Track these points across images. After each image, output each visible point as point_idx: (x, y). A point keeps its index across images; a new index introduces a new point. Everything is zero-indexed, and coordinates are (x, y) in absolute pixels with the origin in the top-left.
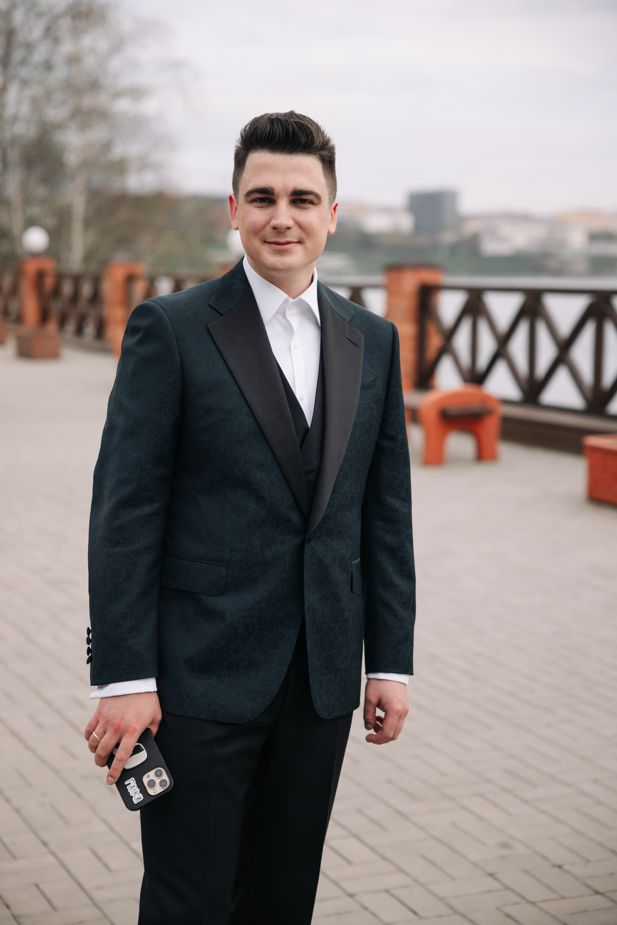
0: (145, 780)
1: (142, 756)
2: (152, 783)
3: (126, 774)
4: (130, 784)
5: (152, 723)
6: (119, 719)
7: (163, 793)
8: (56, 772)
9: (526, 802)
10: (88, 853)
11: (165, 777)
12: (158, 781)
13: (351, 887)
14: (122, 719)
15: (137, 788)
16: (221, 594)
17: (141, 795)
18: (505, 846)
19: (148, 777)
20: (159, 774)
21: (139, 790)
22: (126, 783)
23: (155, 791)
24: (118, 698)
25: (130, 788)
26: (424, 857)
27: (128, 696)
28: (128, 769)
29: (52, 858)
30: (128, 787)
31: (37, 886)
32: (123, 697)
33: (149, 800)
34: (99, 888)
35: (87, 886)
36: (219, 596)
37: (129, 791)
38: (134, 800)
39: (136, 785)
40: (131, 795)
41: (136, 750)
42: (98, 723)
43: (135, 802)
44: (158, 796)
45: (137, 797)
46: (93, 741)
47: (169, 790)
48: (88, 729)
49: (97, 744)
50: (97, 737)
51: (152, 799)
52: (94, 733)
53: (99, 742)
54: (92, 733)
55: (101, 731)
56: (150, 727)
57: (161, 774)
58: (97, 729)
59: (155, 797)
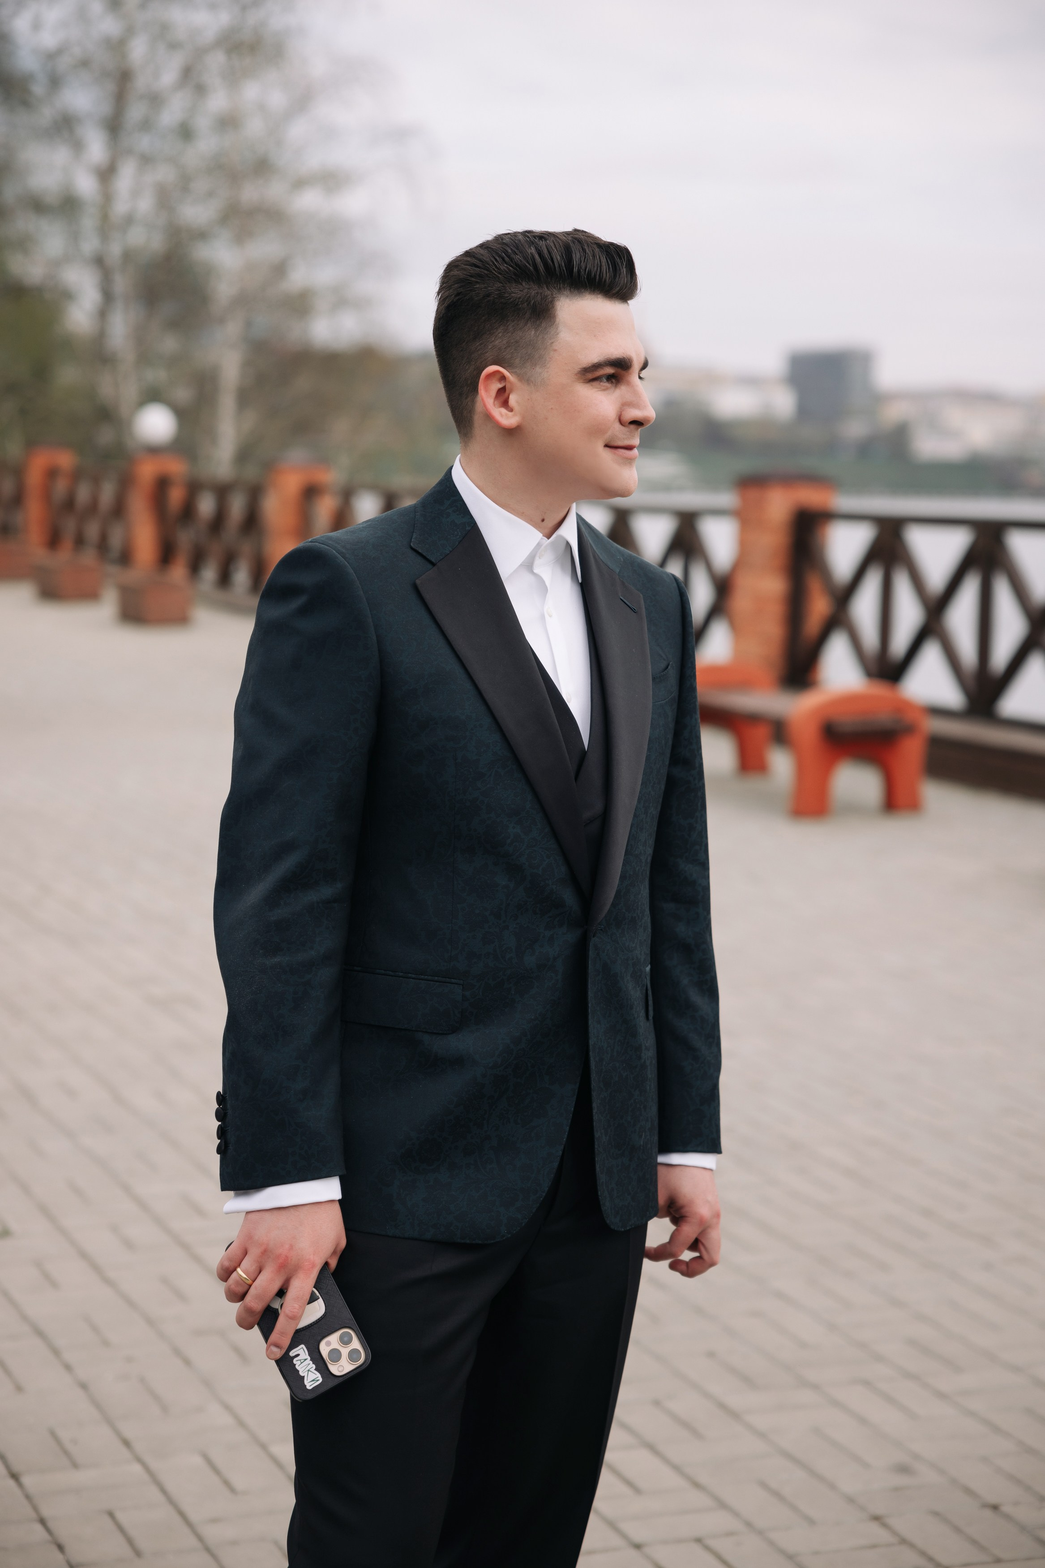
0: (325, 1348)
1: (318, 1309)
2: (335, 1355)
4: (298, 1355)
5: (333, 1253)
6: (287, 1247)
7: (355, 1372)
8: (150, 1322)
9: (942, 1396)
10: (198, 1460)
11: (356, 1344)
12: (345, 1351)
13: (637, 1533)
14: (291, 1246)
15: (311, 1362)
16: (454, 1030)
17: (318, 1375)
18: (903, 1469)
19: (328, 1344)
20: (346, 1339)
21: (314, 1366)
22: (292, 1354)
23: (341, 1369)
24: (282, 1212)
25: (299, 1363)
26: (764, 1485)
27: (301, 1208)
29: (137, 1468)
30: (295, 1361)
31: (111, 1515)
32: (290, 1210)
33: (332, 1383)
34: (215, 1521)
35: (194, 1516)
36: (451, 1034)
37: (297, 1367)
38: (306, 1382)
39: (309, 1358)
40: (301, 1374)
42: (245, 1253)
43: (309, 1386)
44: (346, 1377)
45: (312, 1378)
46: (237, 1283)
47: (363, 1368)
48: (227, 1264)
49: (245, 1289)
50: (244, 1276)
51: (336, 1382)
52: (239, 1270)
53: (250, 1286)
54: (235, 1270)
55: (254, 1267)
56: (330, 1261)
57: (350, 1341)
58: (244, 1263)
59: (341, 1379)
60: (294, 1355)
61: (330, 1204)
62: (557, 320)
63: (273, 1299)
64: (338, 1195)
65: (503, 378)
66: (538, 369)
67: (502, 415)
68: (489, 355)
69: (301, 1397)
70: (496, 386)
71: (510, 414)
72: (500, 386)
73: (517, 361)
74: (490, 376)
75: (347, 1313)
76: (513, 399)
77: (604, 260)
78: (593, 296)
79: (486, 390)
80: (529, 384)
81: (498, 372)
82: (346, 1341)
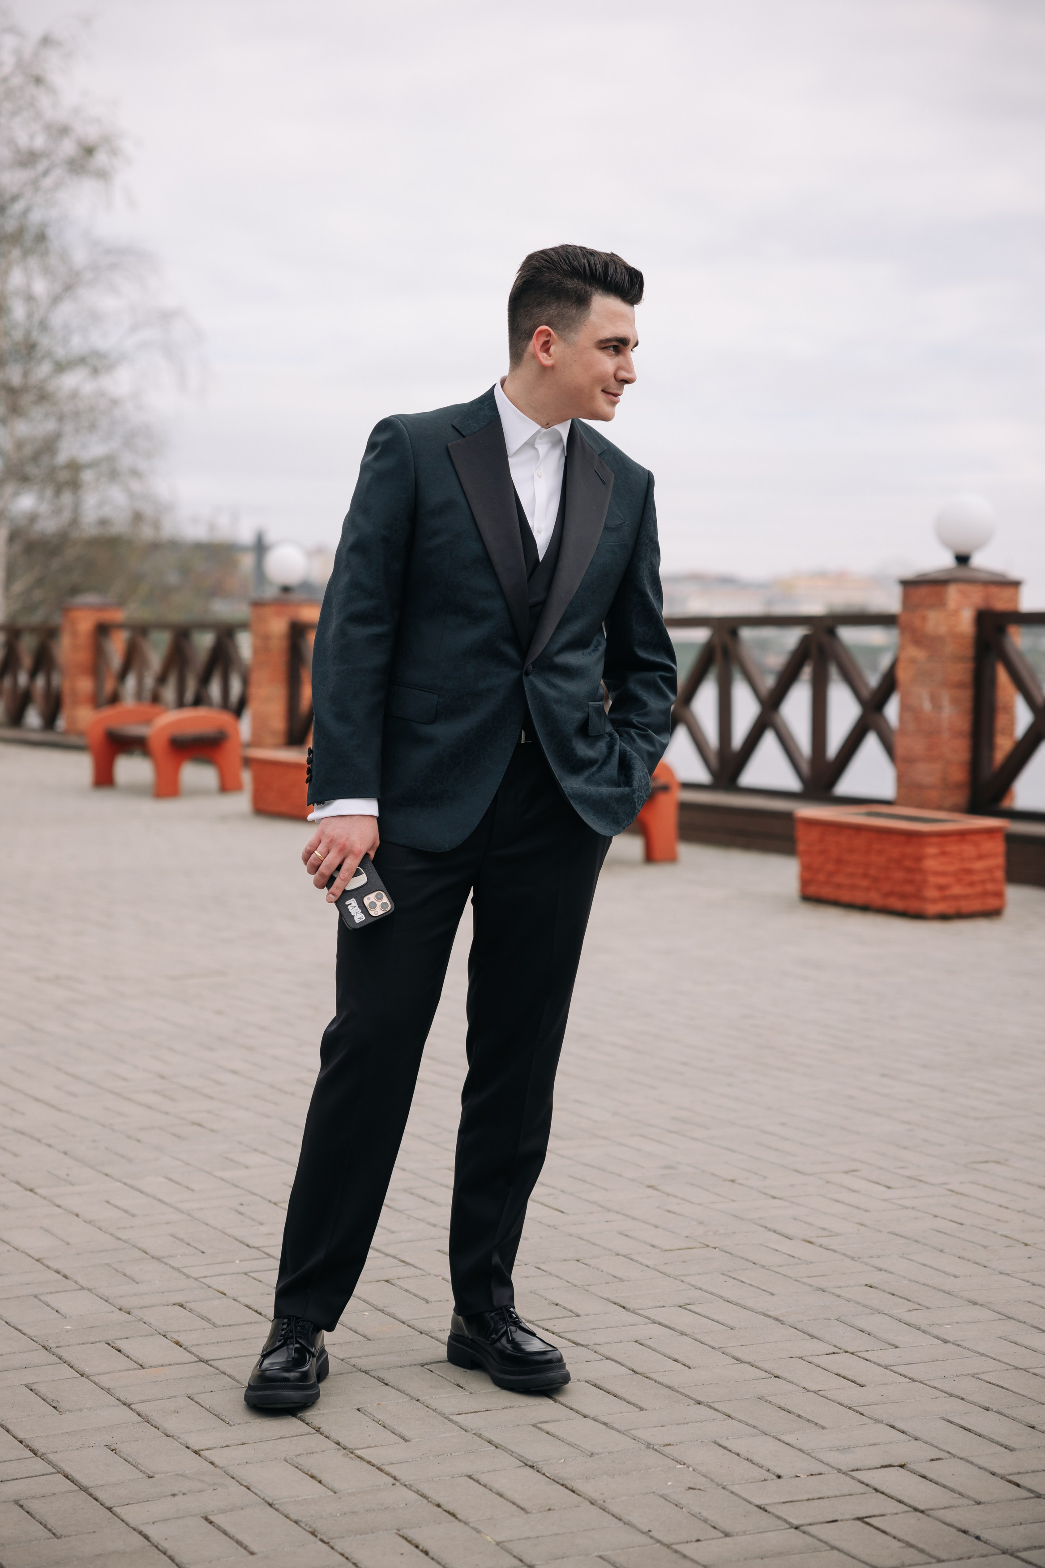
0: (367, 901)
1: (362, 879)
2: (373, 905)
3: (346, 894)
4: (351, 904)
5: (371, 848)
6: (345, 839)
7: (385, 915)
11: (385, 899)
12: (379, 904)
14: (347, 839)
15: (358, 908)
16: (432, 722)
17: (363, 915)
19: (369, 899)
20: (379, 897)
21: (360, 911)
22: (347, 903)
23: (376, 913)
24: (343, 819)
25: (351, 908)
27: (354, 817)
28: (348, 891)
30: (349, 907)
32: (348, 817)
33: (371, 920)
36: (429, 724)
37: (350, 910)
38: (355, 919)
39: (357, 906)
40: (352, 914)
41: (357, 873)
42: (320, 842)
43: (357, 921)
44: (379, 918)
45: (359, 917)
46: (315, 859)
47: (389, 913)
48: (309, 848)
49: (320, 863)
50: (320, 855)
51: (374, 920)
52: (316, 852)
53: (323, 861)
54: (314, 852)
55: (325, 850)
56: (369, 852)
57: (382, 897)
58: (320, 848)
59: (376, 919)
60: (348, 904)
61: (371, 818)
62: (591, 307)
63: (334, 872)
64: (376, 813)
65: (549, 335)
66: (572, 334)
67: (543, 357)
68: (544, 319)
69: (353, 927)
70: (543, 339)
71: (549, 358)
72: (546, 339)
73: (561, 327)
74: (541, 332)
75: (380, 883)
76: (552, 349)
77: (627, 278)
78: (615, 298)
79: (537, 339)
80: (565, 342)
81: (548, 330)
82: (379, 898)
